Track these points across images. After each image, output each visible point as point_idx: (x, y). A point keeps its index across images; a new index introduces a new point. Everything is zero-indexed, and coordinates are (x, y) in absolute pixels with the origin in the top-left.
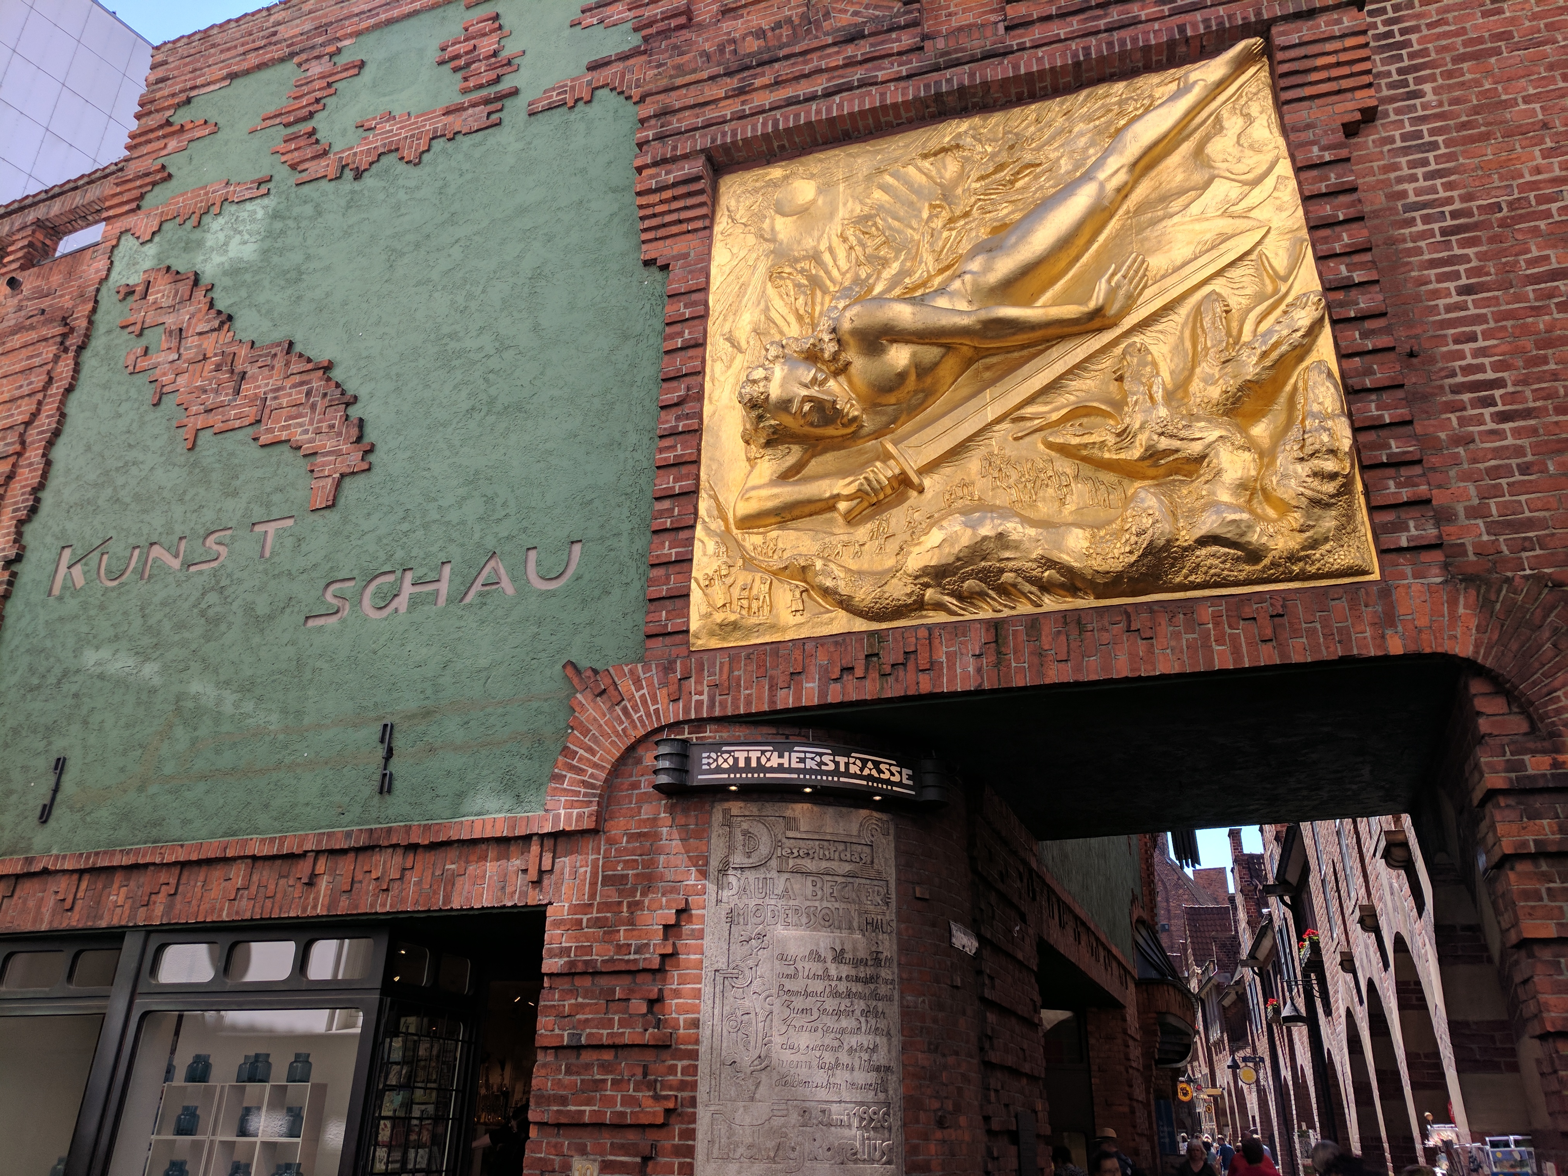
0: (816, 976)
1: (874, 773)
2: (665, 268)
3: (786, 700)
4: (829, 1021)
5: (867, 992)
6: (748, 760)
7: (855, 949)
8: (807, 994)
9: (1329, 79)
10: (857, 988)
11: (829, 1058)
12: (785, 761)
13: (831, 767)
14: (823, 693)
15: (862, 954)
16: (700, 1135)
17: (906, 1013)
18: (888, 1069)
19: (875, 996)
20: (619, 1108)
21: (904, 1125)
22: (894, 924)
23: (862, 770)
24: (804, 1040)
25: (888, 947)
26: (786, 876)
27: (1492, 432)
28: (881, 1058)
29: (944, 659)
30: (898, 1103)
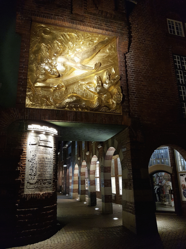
0: (43, 161)
2: (21, 35)
4: (45, 168)
5: (50, 163)
8: (42, 164)
11: (44, 173)
15: (49, 158)
16: (25, 185)
17: (54, 167)
18: (51, 175)
22: (53, 154)
24: (41, 170)
25: (52, 157)
27: (134, 99)
29: (68, 116)
30: (52, 179)
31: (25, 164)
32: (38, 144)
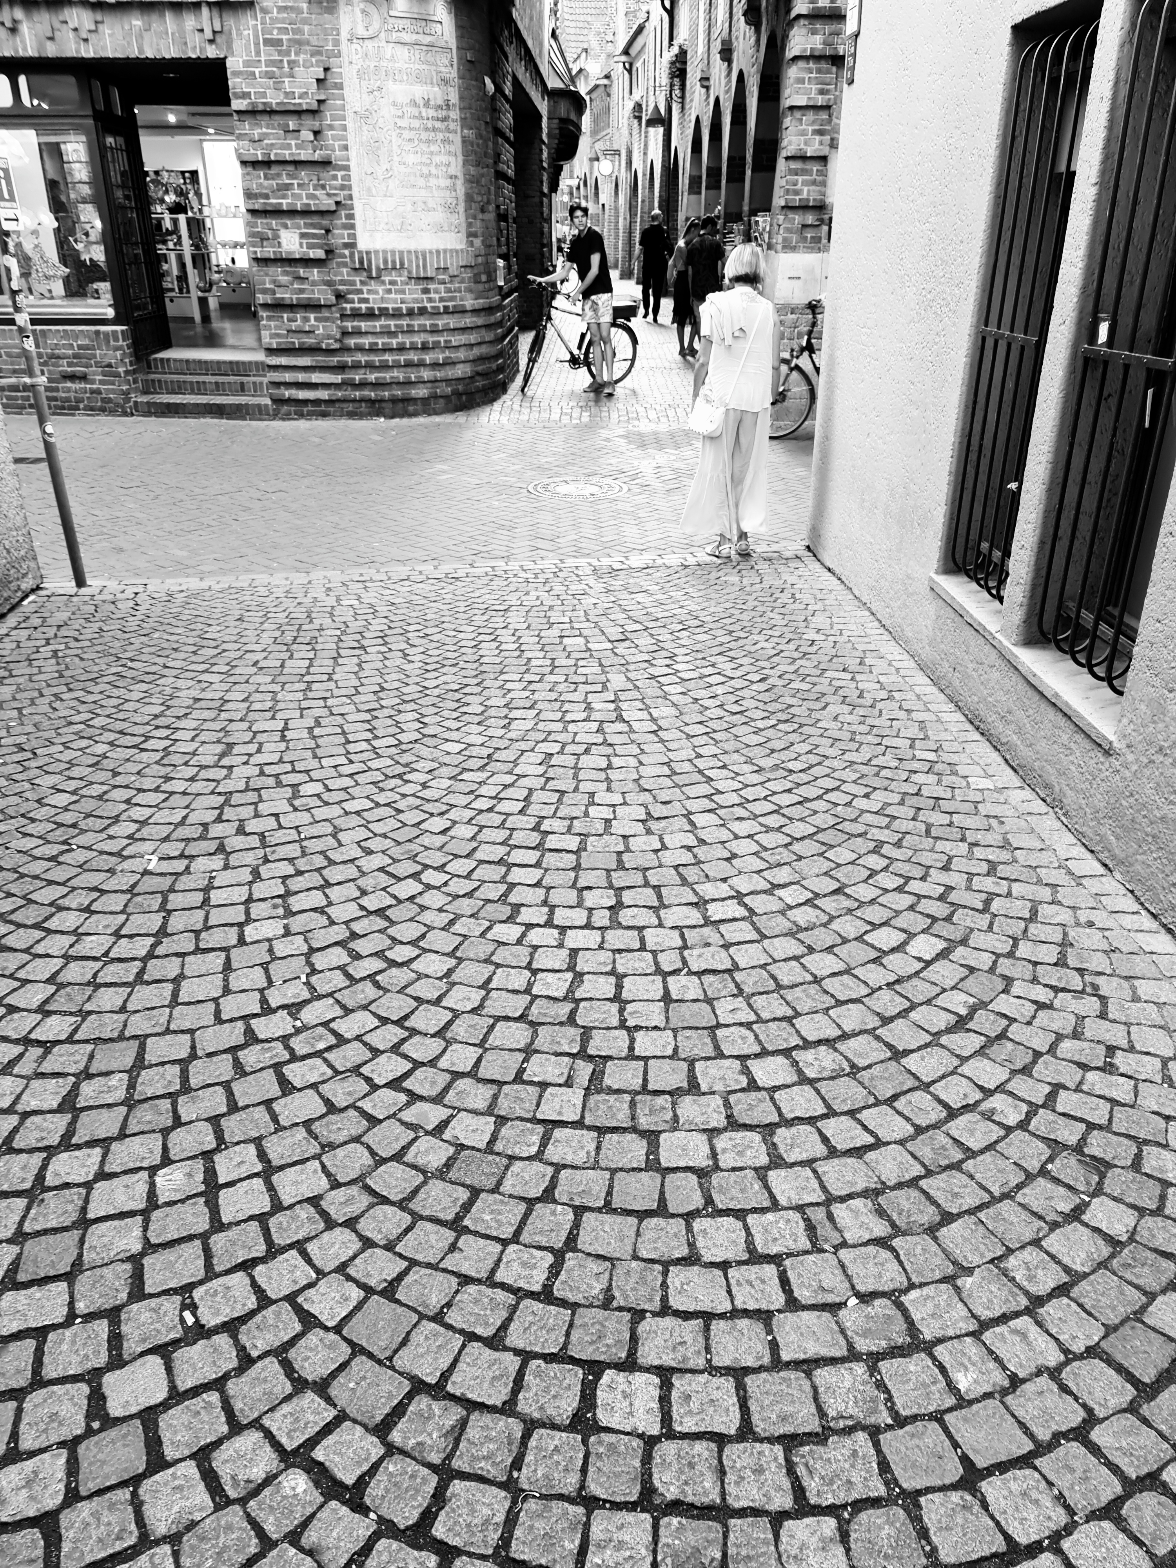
0: (415, 117)
4: (424, 147)
5: (443, 127)
7: (435, 98)
8: (411, 129)
10: (438, 124)
11: (425, 170)
15: (440, 102)
16: (357, 217)
17: (465, 141)
18: (456, 177)
19: (448, 130)
20: (305, 201)
21: (466, 211)
22: (456, 80)
24: (411, 159)
25: (454, 97)
26: (392, 45)
28: (452, 171)
30: (462, 198)
31: (344, 128)
32: (382, 35)
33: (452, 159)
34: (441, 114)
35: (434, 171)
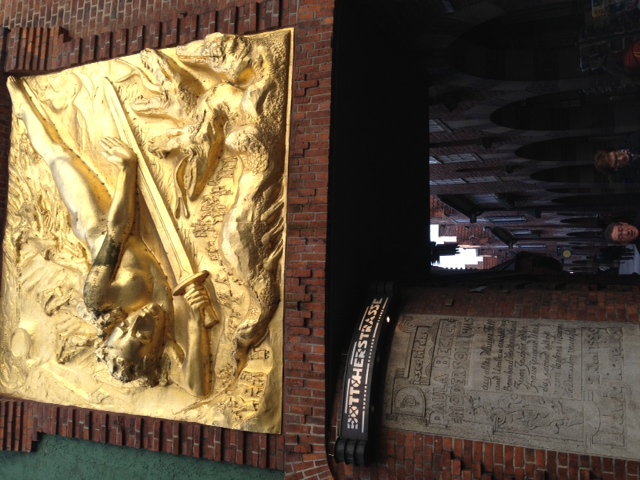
0: (499, 365)
1: (372, 318)
2: (40, 436)
3: (320, 366)
4: (529, 359)
5: (509, 336)
6: (355, 396)
7: (482, 341)
8: (510, 372)
9: (40, 47)
10: (507, 341)
11: (553, 361)
12: (359, 371)
13: (365, 342)
14: (318, 341)
15: (486, 337)
16: (608, 454)
17: (524, 314)
18: (560, 327)
19: (513, 331)
21: (596, 320)
22: (467, 318)
23: (369, 325)
24: (541, 376)
25: (482, 322)
26: (432, 379)
28: (553, 331)
29: (306, 261)
30: (582, 324)
31: (509, 449)
32: (424, 388)
33: (542, 329)
34: (497, 337)
35: (553, 352)
